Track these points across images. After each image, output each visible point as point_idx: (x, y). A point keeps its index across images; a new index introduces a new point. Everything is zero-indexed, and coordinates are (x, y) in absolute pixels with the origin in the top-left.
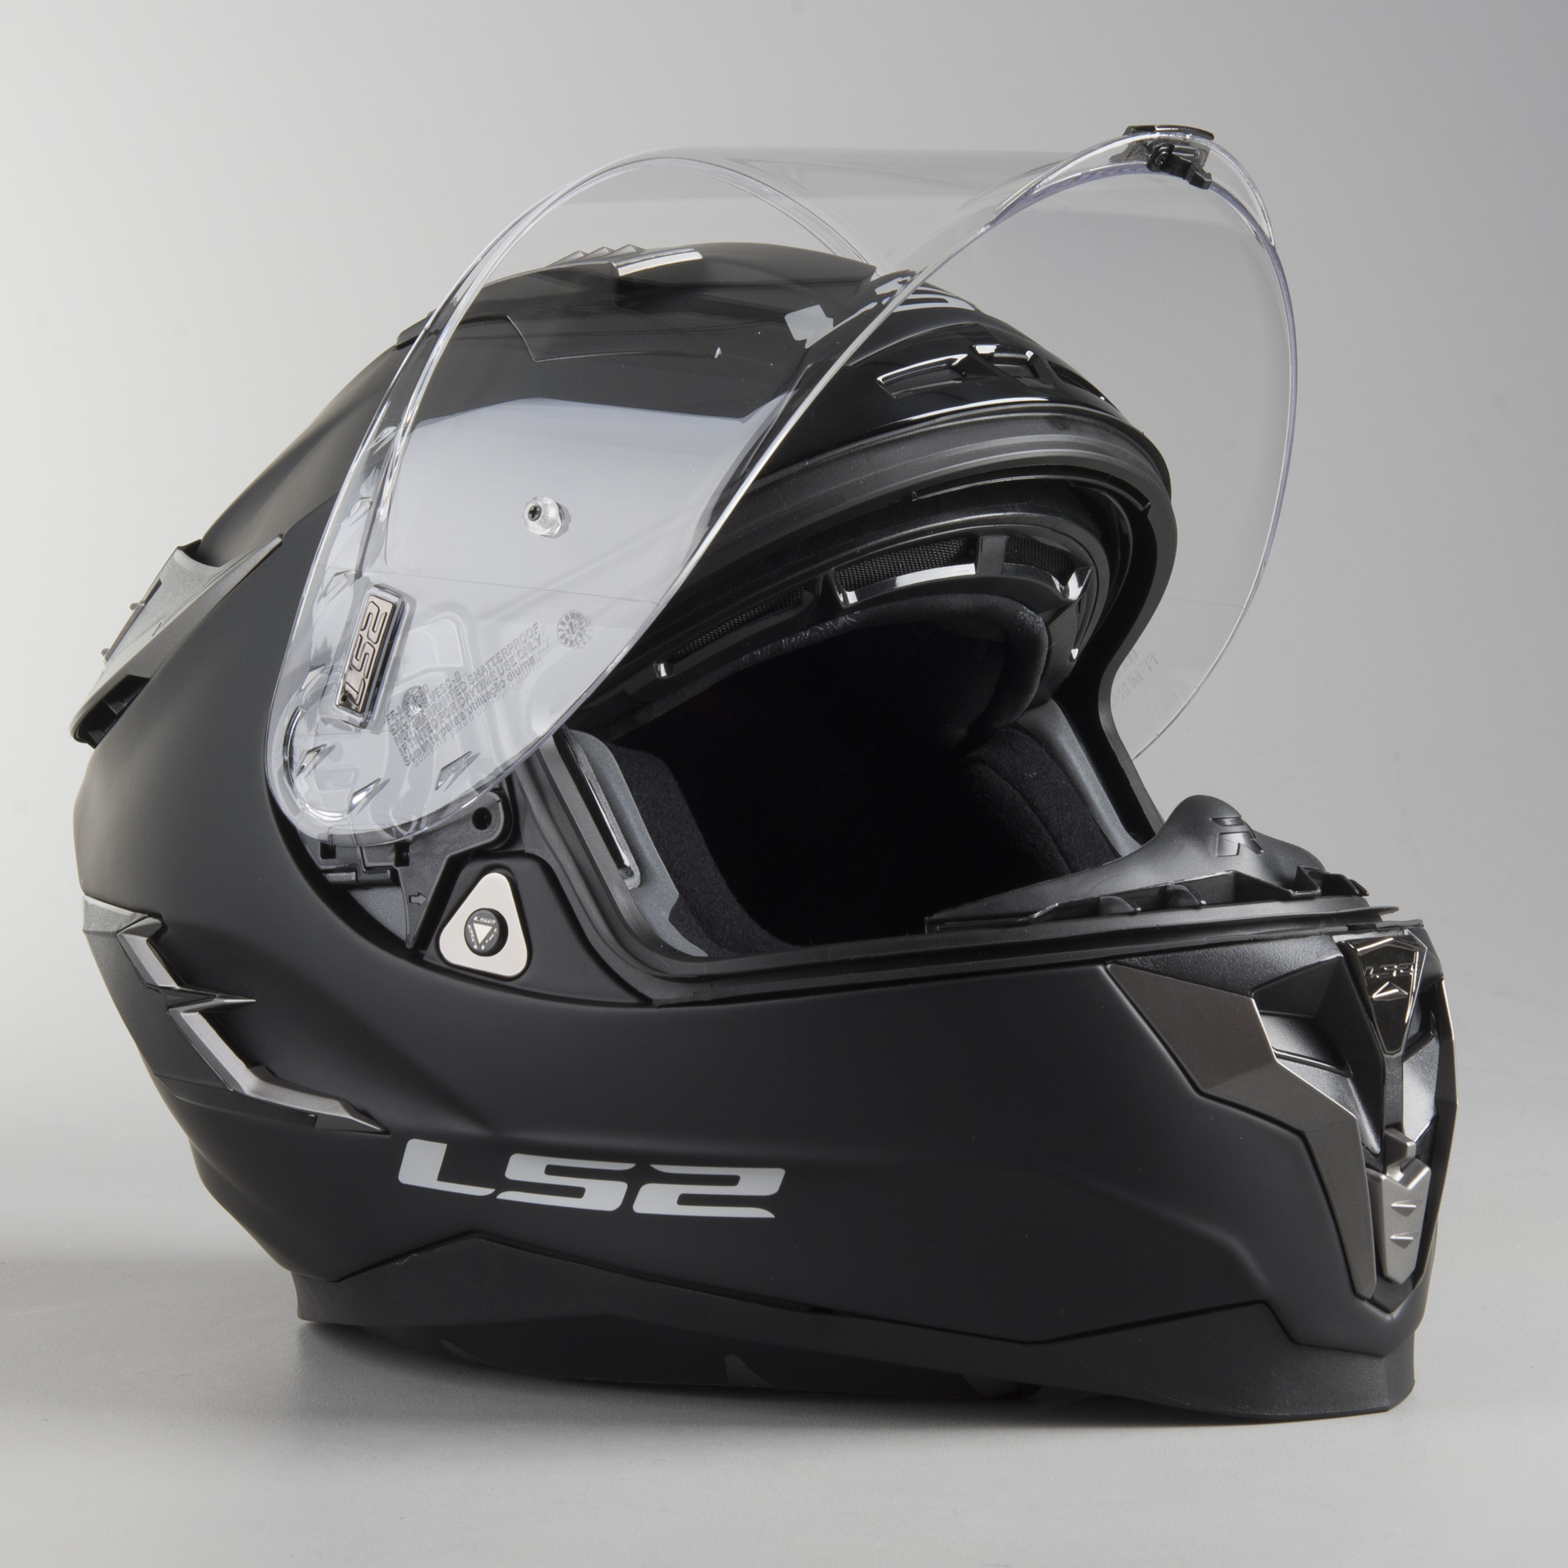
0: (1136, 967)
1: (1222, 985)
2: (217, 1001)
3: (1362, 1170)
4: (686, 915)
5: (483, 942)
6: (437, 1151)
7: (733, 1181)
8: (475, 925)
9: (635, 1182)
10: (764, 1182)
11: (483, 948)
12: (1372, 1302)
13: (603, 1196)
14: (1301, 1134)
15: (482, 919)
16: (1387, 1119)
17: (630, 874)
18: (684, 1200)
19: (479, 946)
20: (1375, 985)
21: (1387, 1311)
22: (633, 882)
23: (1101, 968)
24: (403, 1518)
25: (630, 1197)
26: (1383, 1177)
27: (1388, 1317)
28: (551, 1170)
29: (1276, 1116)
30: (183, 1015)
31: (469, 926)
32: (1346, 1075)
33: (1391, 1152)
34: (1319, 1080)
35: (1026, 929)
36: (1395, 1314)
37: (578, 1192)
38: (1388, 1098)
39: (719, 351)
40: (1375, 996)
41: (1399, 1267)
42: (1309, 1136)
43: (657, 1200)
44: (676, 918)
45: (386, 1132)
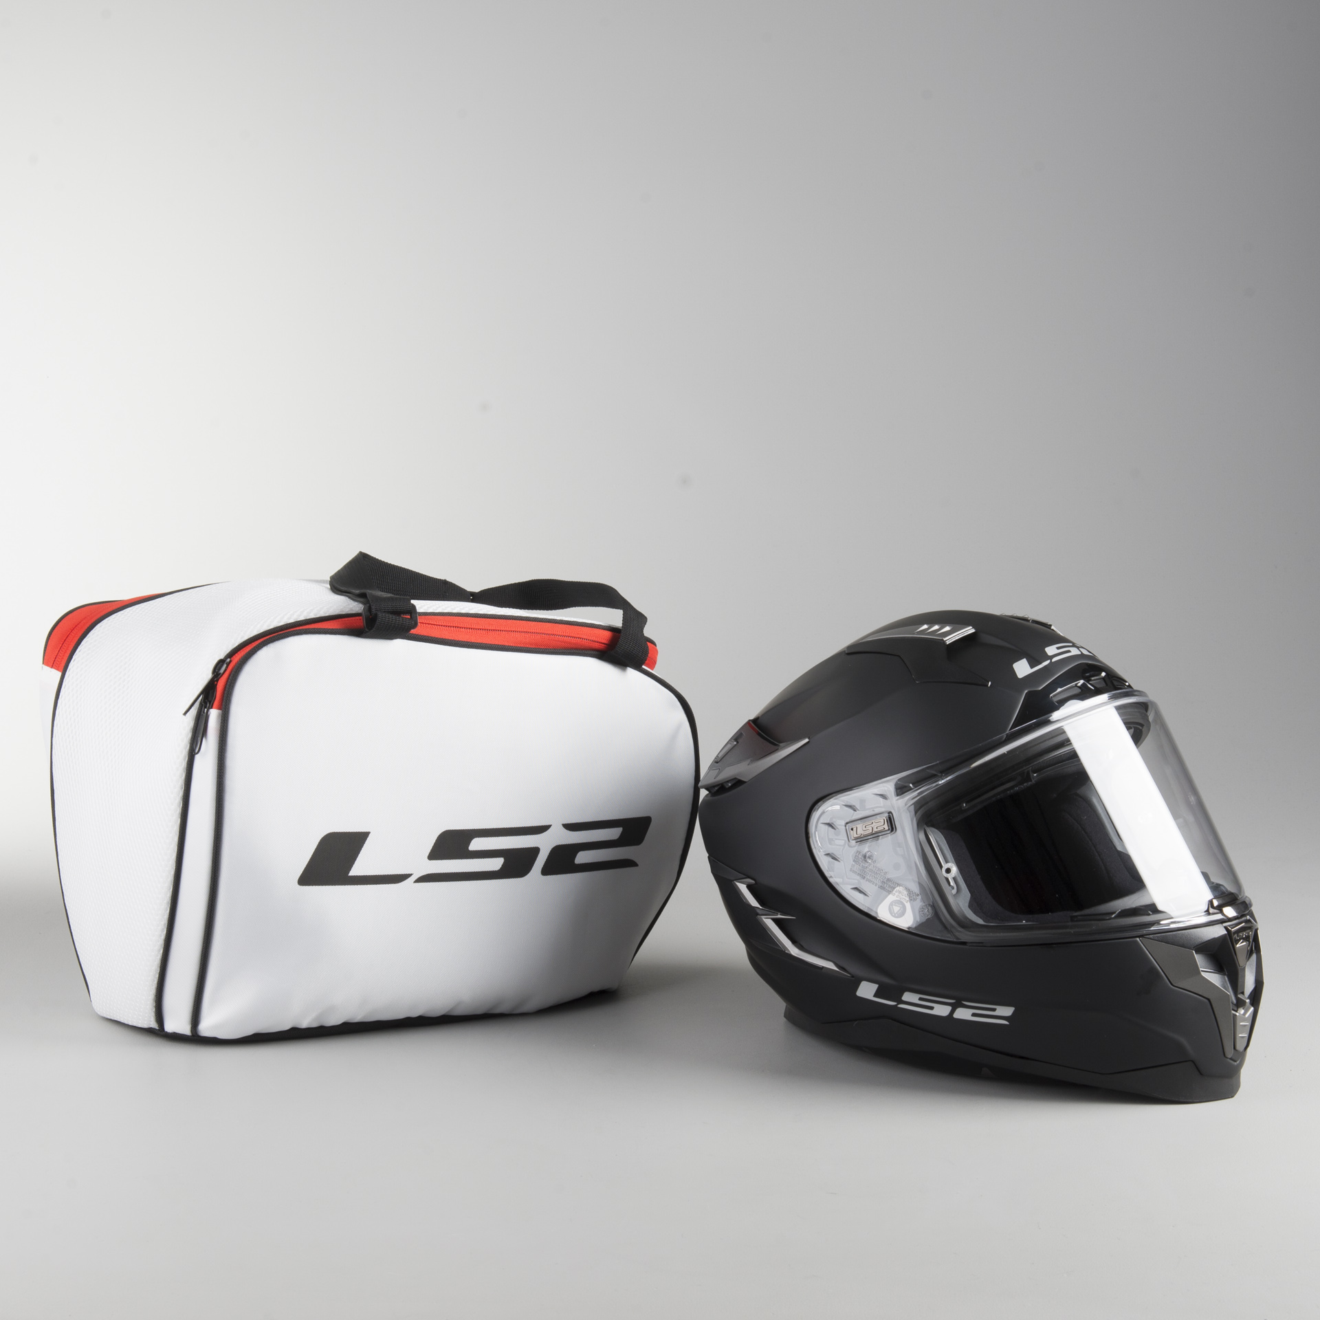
0: (1151, 939)
1: (1183, 946)
2: (779, 916)
3: (1231, 1012)
4: (975, 904)
5: (897, 913)
6: (875, 987)
7: (994, 1010)
8: (893, 906)
9: (954, 1007)
10: (1007, 1011)
12: (1231, 1059)
13: (941, 1010)
14: (1209, 1000)
15: (896, 904)
16: (1239, 991)
17: (953, 888)
18: (974, 1015)
19: (895, 914)
20: (1237, 941)
21: (1235, 1061)
22: (954, 891)
23: (1138, 939)
25: (952, 1012)
26: (1237, 1014)
27: (1236, 1064)
28: (920, 999)
29: (1200, 993)
30: (764, 920)
31: (890, 906)
32: (1225, 974)
33: (1240, 1004)
34: (1214, 978)
35: (1109, 921)
36: (1238, 1062)
37: (932, 1008)
38: (1240, 984)
39: (990, 683)
40: (1238, 946)
41: (1240, 1047)
42: (1211, 1000)
43: (963, 1014)
44: (971, 906)
45: (853, 977)
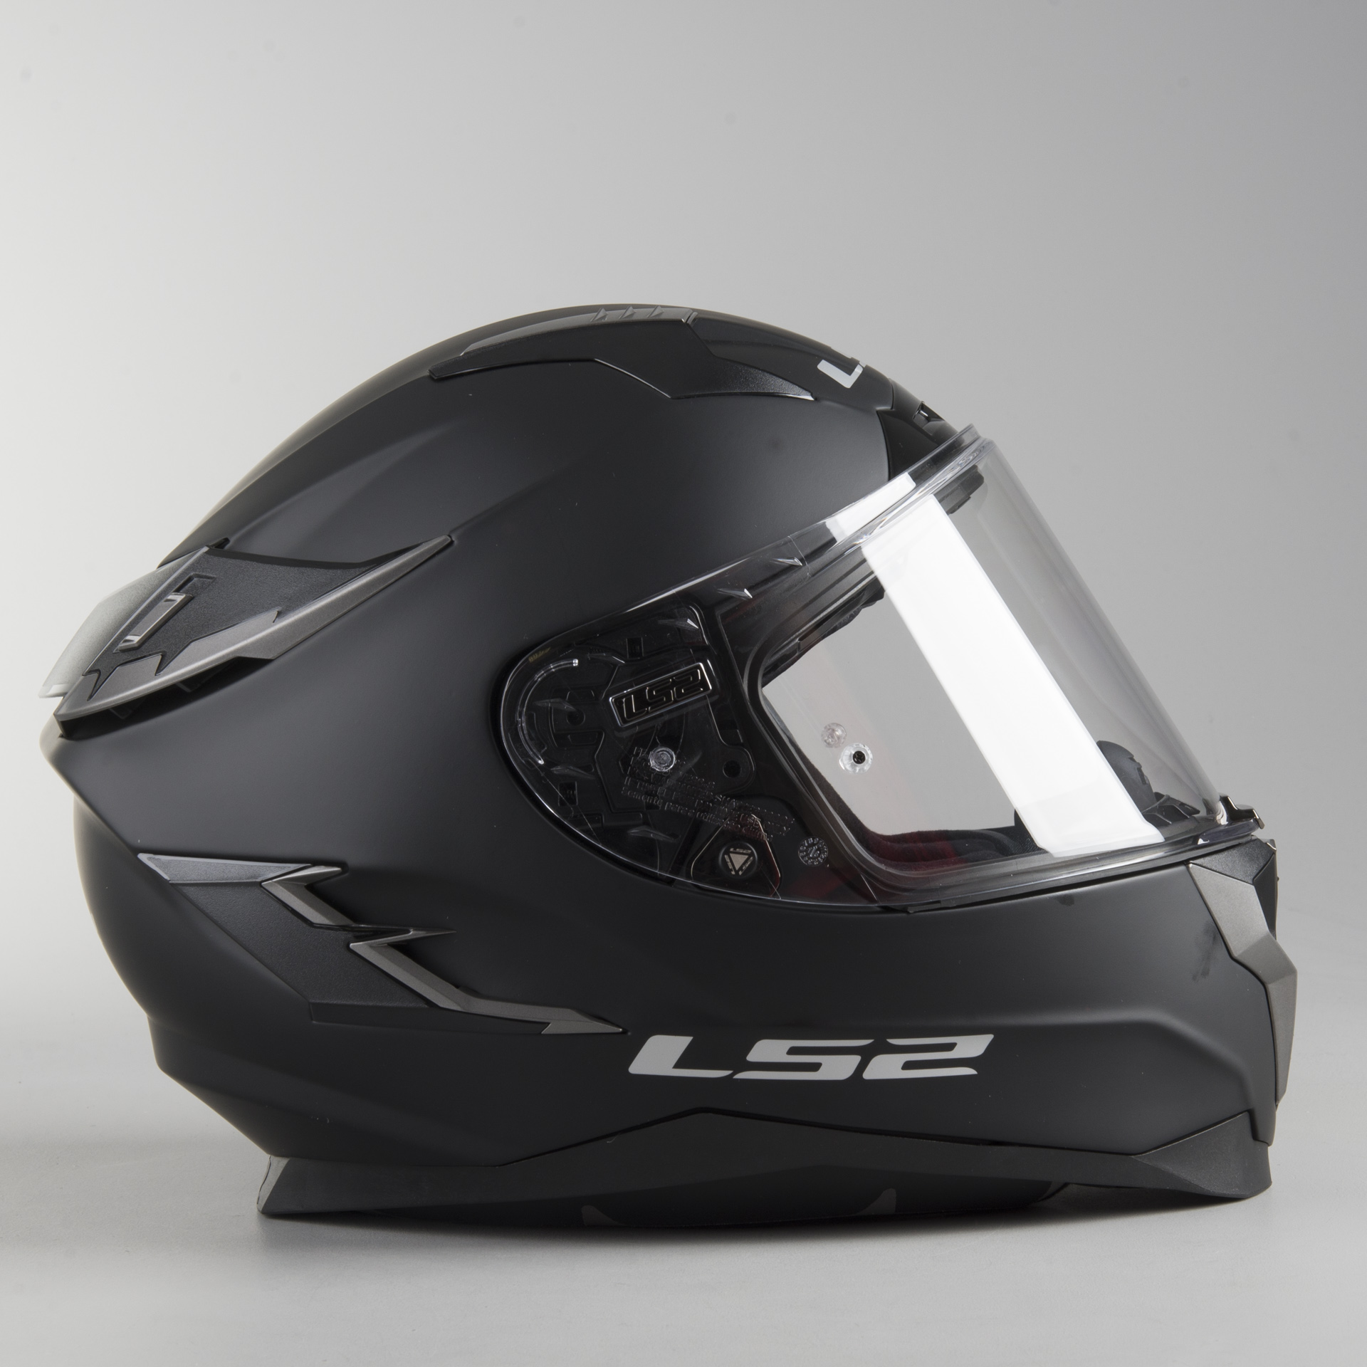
5: (741, 868)
6: (681, 1045)
7: (950, 1047)
8: (731, 855)
9: (867, 1055)
10: (977, 1046)
11: (740, 873)
13: (837, 1068)
14: (1265, 986)
15: (738, 850)
18: (908, 1066)
19: (737, 872)
24: (414, 1330)
25: (862, 1067)
28: (793, 1051)
31: (726, 856)
37: (816, 1066)
43: (886, 1067)
45: (624, 1032)
